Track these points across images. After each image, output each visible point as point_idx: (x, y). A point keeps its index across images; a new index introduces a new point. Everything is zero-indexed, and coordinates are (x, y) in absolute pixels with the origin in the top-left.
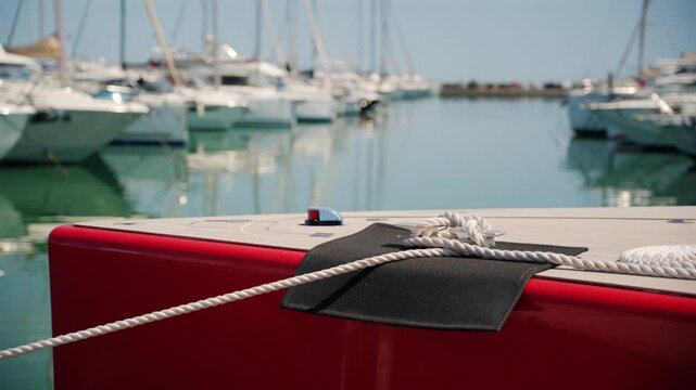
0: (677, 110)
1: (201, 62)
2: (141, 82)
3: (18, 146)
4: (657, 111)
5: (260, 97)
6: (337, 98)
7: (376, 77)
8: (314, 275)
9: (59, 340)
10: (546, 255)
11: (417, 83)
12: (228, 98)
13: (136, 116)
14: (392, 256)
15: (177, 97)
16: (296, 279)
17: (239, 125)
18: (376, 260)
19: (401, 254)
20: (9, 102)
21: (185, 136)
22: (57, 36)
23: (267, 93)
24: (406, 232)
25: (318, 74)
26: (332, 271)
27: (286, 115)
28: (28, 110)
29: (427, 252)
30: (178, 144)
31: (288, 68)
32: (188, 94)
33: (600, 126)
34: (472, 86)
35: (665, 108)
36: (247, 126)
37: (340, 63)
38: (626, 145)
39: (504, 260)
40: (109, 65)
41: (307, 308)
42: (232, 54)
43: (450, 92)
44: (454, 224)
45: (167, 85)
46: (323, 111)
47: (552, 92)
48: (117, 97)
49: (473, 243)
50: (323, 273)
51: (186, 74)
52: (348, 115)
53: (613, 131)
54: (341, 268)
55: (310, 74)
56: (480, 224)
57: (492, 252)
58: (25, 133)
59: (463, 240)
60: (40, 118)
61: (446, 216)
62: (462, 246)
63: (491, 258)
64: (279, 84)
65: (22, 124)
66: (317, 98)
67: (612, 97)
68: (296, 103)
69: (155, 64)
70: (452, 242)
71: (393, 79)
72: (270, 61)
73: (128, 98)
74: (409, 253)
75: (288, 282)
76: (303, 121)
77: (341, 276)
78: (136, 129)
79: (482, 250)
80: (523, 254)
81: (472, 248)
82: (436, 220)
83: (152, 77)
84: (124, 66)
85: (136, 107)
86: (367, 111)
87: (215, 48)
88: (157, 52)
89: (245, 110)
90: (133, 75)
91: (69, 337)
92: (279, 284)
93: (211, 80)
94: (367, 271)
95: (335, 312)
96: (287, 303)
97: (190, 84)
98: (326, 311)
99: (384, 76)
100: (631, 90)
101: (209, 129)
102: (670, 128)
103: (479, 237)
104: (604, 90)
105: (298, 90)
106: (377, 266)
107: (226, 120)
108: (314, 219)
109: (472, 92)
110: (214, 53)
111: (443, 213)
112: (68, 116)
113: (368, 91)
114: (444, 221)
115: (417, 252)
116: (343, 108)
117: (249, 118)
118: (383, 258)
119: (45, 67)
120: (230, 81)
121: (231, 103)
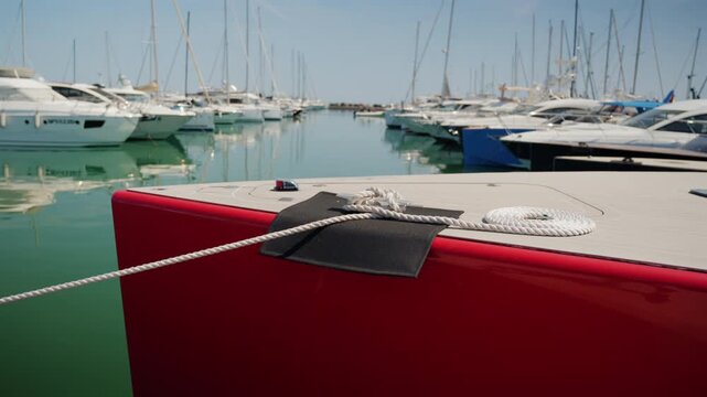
0: (430, 118)
1: (221, 93)
2: (193, 101)
3: (135, 131)
4: (422, 118)
5: (248, 108)
6: (283, 109)
7: (300, 100)
8: (282, 233)
9: (125, 272)
10: (442, 219)
11: (318, 103)
12: (233, 109)
13: (191, 117)
14: (337, 219)
15: (210, 109)
16: (270, 236)
17: (238, 121)
18: (325, 221)
19: (343, 217)
20: (132, 112)
21: (213, 126)
22: (156, 81)
23: (252, 107)
24: (345, 201)
25: (274, 98)
26: (295, 230)
27: (260, 117)
28: (140, 115)
29: (360, 216)
30: (210, 130)
31: (261, 96)
32: (215, 107)
33: (398, 124)
34: (343, 105)
35: (425, 117)
36: (242, 122)
37: (283, 94)
38: (409, 132)
39: (413, 222)
40: (180, 95)
41: (277, 254)
42: (234, 88)
43: (333, 107)
44: (377, 195)
45: (205, 103)
46: (277, 116)
47: (377, 107)
48: (182, 109)
49: (392, 210)
50: (289, 231)
51: (214, 98)
52: (288, 117)
53: (403, 126)
54: (301, 228)
55: (271, 98)
56: (395, 195)
57: (406, 216)
58: (138, 126)
59: (385, 207)
60: (144, 119)
61: (372, 189)
62: (385, 211)
63: (404, 220)
64: (257, 103)
65: (136, 122)
66: (274, 109)
67: (403, 111)
68: (264, 111)
69: (200, 94)
70: (377, 209)
71: (308, 101)
72: (251, 92)
73: (188, 109)
74: (348, 216)
75: (263, 237)
76: (267, 120)
77: (301, 233)
78: (191, 123)
79: (399, 215)
80: (427, 218)
81: (392, 213)
82: (365, 193)
83: (198, 100)
84: (187, 95)
85: (190, 113)
86: (296, 115)
87: (227, 86)
88: (201, 89)
89: (241, 114)
90: (190, 99)
91: (131, 270)
92: (258, 239)
93: (225, 101)
94: (319, 229)
95: (296, 259)
96: (263, 251)
97: (216, 103)
98: (291, 258)
99: (304, 100)
100: (411, 109)
101: (223, 123)
102: (427, 125)
103: (396, 206)
104: (400, 108)
105: (265, 105)
106: (326, 226)
107: (232, 119)
108: (281, 187)
109: (342, 107)
110: (227, 88)
111: (369, 186)
112: (159, 118)
113: (297, 106)
114: (371, 193)
115: (354, 216)
116: (286, 114)
117: (242, 118)
118: (331, 220)
119: (152, 96)
120: (234, 101)
121: (234, 111)
